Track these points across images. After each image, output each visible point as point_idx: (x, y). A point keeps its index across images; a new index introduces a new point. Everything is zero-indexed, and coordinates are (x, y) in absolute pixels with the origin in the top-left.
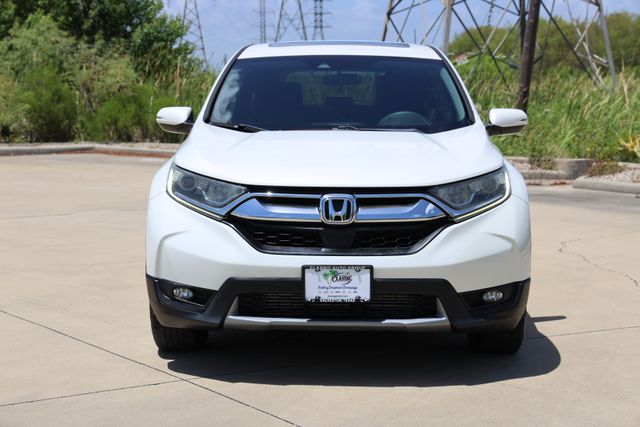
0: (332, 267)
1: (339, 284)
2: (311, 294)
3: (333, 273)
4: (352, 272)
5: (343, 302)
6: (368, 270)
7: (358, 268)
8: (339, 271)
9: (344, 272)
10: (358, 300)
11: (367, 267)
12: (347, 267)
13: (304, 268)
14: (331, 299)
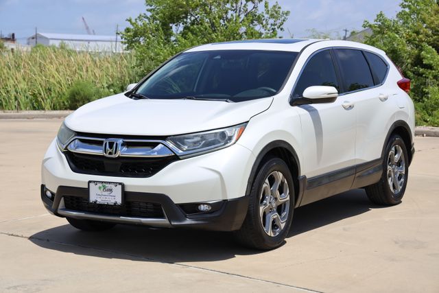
0: (102, 182)
1: (106, 193)
2: (92, 198)
3: (104, 186)
4: (112, 186)
5: (108, 205)
6: (120, 186)
7: (116, 184)
8: (107, 185)
9: (108, 186)
10: (115, 203)
11: (120, 184)
12: (110, 183)
13: (90, 182)
14: (102, 202)
